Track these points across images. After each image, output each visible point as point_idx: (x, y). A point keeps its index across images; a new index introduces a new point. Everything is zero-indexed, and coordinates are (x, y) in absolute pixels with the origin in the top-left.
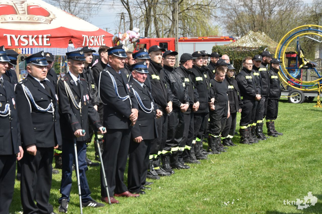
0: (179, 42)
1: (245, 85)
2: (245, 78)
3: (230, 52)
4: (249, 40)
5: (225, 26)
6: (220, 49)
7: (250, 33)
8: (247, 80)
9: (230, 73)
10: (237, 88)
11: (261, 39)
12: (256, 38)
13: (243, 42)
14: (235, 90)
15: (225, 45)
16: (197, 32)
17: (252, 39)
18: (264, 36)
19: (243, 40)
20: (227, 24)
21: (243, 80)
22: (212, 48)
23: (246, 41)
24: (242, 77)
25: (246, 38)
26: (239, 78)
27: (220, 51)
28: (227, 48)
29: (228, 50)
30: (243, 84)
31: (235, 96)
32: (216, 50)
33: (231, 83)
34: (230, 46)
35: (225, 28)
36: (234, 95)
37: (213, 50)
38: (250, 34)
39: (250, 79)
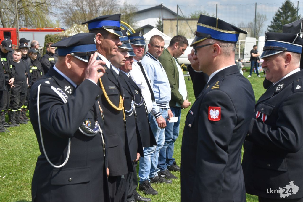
0: (20, 31)
1: (48, 66)
2: (49, 60)
3: (59, 40)
4: (74, 31)
5: (63, 21)
6: (51, 37)
7: (74, 25)
8: (50, 61)
9: (35, 55)
10: (40, 68)
11: (83, 31)
12: (79, 29)
13: (69, 32)
14: (38, 70)
15: (55, 34)
16: (37, 24)
17: (76, 30)
18: (86, 28)
19: (70, 31)
20: (65, 20)
21: (47, 62)
22: (44, 37)
23: (72, 31)
24: (46, 59)
25: (72, 29)
26: (43, 61)
27: (51, 39)
28: (56, 36)
29: (58, 38)
30: (46, 65)
31: (38, 76)
32: (48, 38)
33: (35, 64)
34: (59, 35)
35: (63, 22)
36: (37, 74)
37: (45, 38)
38: (74, 27)
39: (52, 61)
